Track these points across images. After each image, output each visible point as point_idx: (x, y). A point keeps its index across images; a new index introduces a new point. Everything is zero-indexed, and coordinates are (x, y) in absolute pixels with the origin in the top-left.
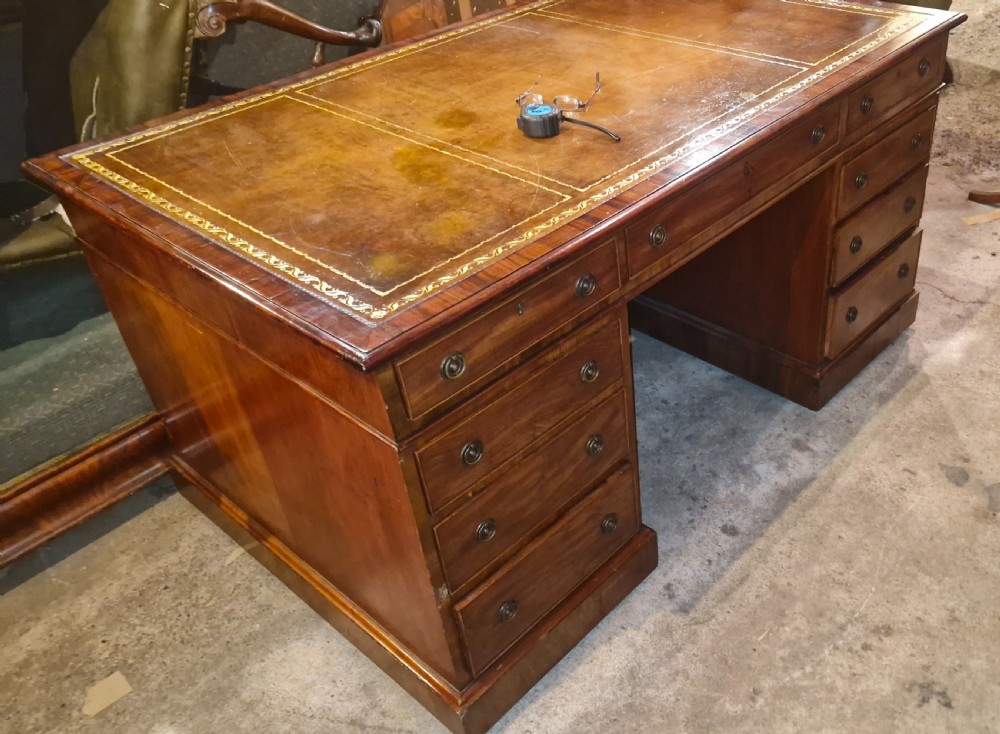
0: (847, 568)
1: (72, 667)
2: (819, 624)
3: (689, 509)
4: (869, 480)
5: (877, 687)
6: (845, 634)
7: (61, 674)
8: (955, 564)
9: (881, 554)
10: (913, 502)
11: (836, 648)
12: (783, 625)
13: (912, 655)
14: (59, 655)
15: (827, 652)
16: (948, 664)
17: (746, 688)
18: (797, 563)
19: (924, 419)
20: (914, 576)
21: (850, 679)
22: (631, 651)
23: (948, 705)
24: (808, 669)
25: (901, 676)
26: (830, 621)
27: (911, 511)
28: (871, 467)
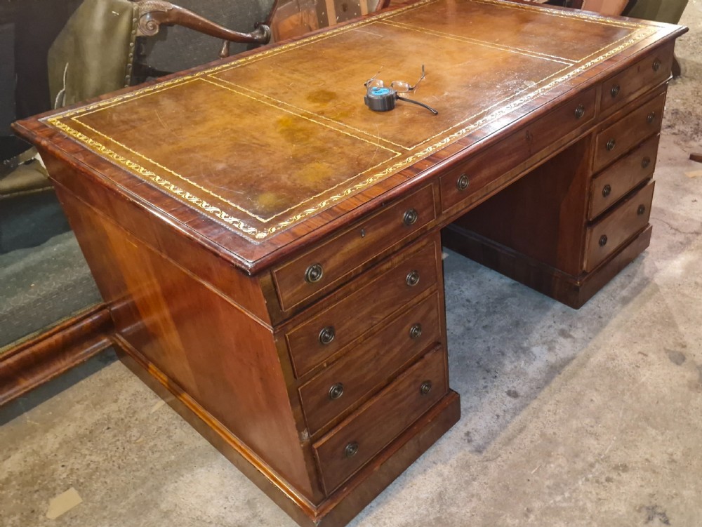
0: (596, 422)
1: (40, 484)
2: (575, 463)
3: (484, 378)
4: (614, 360)
5: (616, 508)
6: (594, 470)
7: (31, 489)
8: (674, 421)
9: (621, 413)
10: (645, 375)
11: (587, 480)
12: (549, 463)
13: (642, 486)
14: (31, 475)
15: (580, 483)
16: (667, 494)
17: (521, 508)
18: (561, 418)
19: (654, 316)
20: (644, 430)
21: (596, 502)
22: (440, 479)
23: (667, 522)
24: (567, 495)
25: (633, 501)
26: (583, 460)
27: (643, 383)
28: (615, 350)
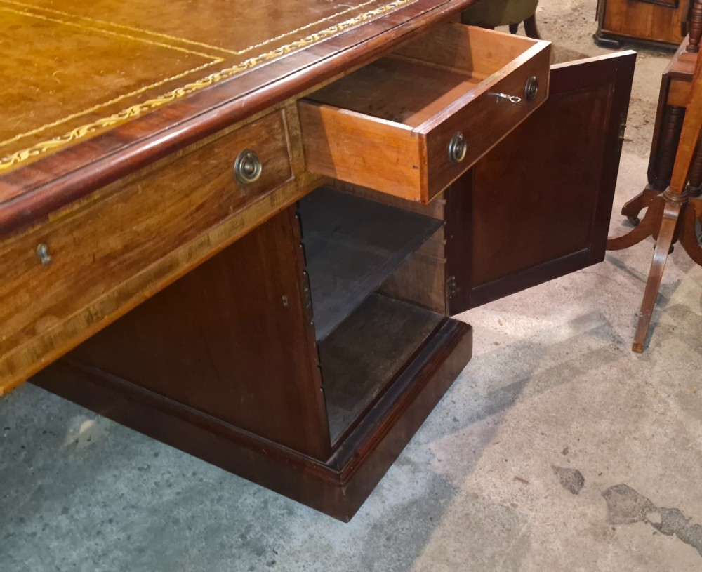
27: (524, 536)
28: (479, 479)
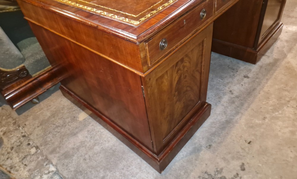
0: (287, 86)
2: (281, 101)
11: (288, 107)
12: (269, 101)
15: (285, 108)
21: (294, 115)
26: (284, 100)
